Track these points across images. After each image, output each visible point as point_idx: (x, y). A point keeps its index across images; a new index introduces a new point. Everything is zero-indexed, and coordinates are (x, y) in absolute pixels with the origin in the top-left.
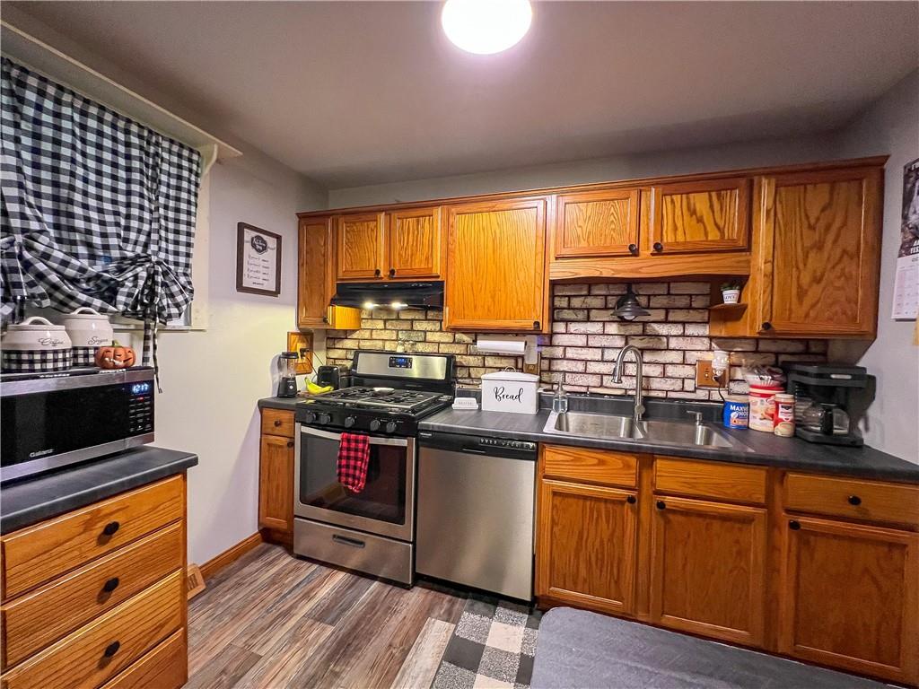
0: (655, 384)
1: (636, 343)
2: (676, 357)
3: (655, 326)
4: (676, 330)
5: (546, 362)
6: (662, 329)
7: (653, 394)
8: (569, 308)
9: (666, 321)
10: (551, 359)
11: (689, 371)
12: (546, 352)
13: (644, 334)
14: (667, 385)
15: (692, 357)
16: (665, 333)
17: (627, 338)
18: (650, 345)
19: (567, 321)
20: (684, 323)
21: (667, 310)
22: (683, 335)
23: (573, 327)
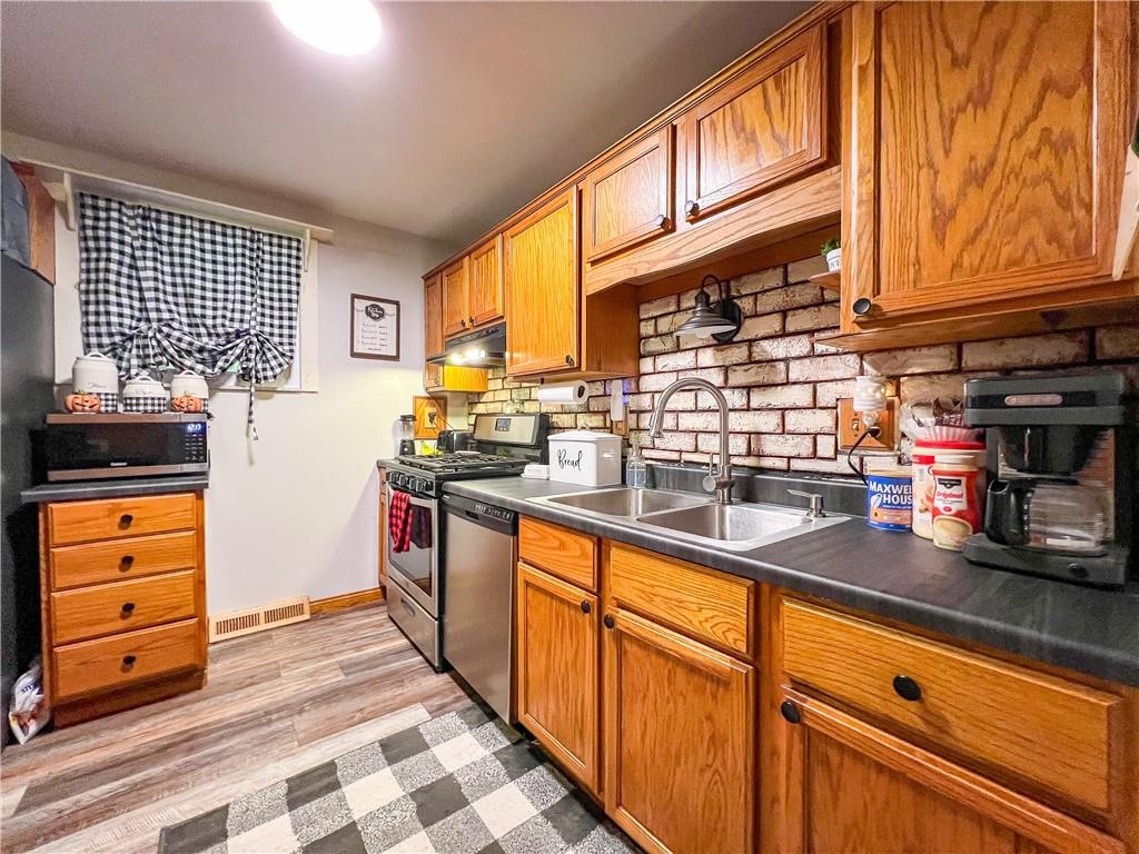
0: (771, 445)
1: (738, 377)
2: (800, 395)
3: (765, 344)
4: (800, 346)
5: (634, 416)
6: (776, 349)
7: (767, 463)
8: (657, 335)
9: (784, 334)
10: (639, 412)
11: (823, 420)
12: (633, 401)
13: (751, 361)
14: (788, 446)
15: (827, 395)
16: (781, 355)
17: (726, 369)
18: (759, 379)
19: (655, 355)
20: (811, 332)
21: (784, 313)
22: (812, 355)
23: (662, 362)
